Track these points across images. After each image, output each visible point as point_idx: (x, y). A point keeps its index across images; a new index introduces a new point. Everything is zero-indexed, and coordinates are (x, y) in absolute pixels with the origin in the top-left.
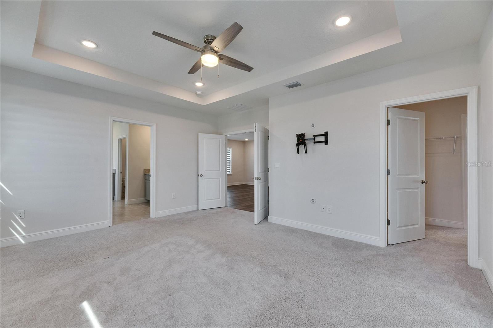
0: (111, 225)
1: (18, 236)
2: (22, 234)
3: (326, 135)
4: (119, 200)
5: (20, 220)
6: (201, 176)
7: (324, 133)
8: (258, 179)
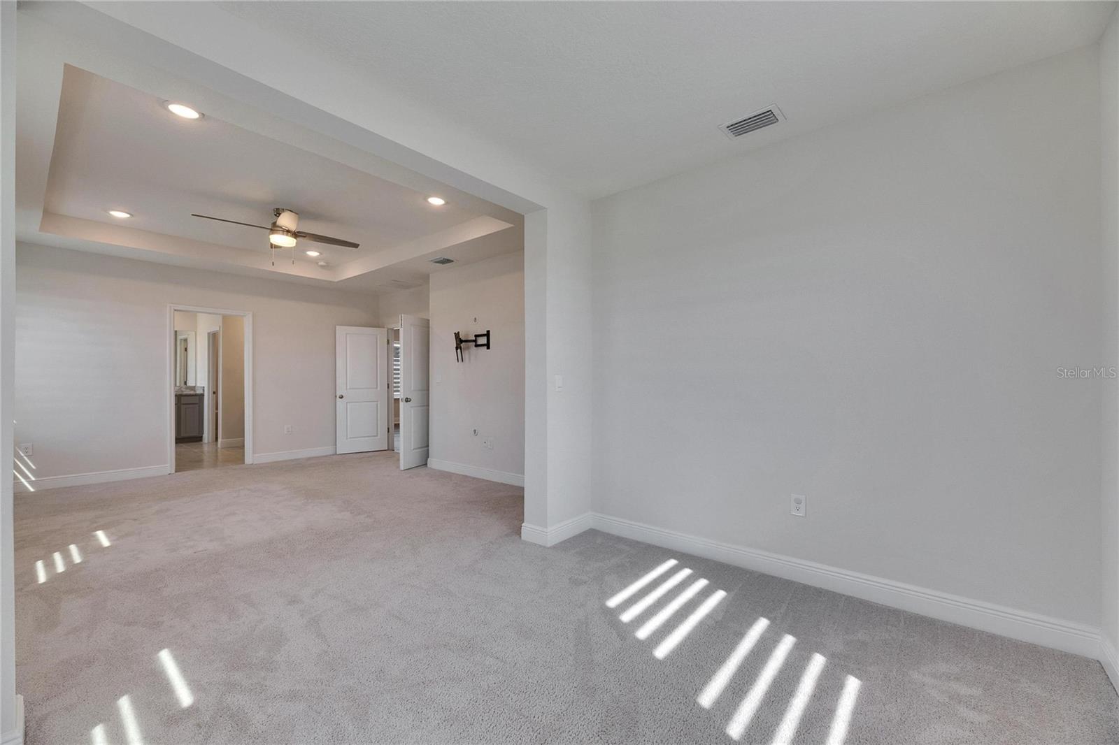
0: (173, 471)
1: (23, 480)
2: (29, 478)
3: (488, 335)
4: (210, 441)
5: (25, 457)
6: (340, 398)
7: (486, 333)
8: (407, 400)
